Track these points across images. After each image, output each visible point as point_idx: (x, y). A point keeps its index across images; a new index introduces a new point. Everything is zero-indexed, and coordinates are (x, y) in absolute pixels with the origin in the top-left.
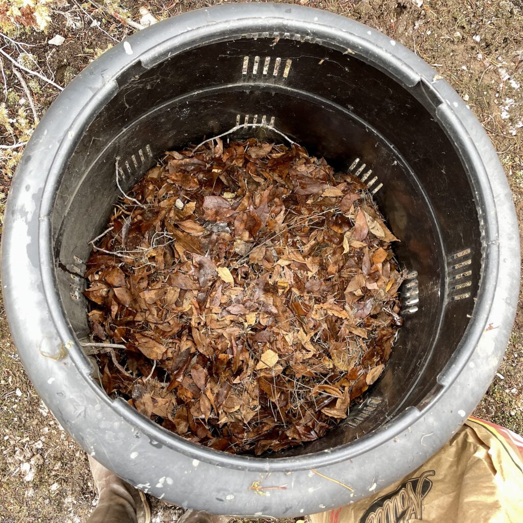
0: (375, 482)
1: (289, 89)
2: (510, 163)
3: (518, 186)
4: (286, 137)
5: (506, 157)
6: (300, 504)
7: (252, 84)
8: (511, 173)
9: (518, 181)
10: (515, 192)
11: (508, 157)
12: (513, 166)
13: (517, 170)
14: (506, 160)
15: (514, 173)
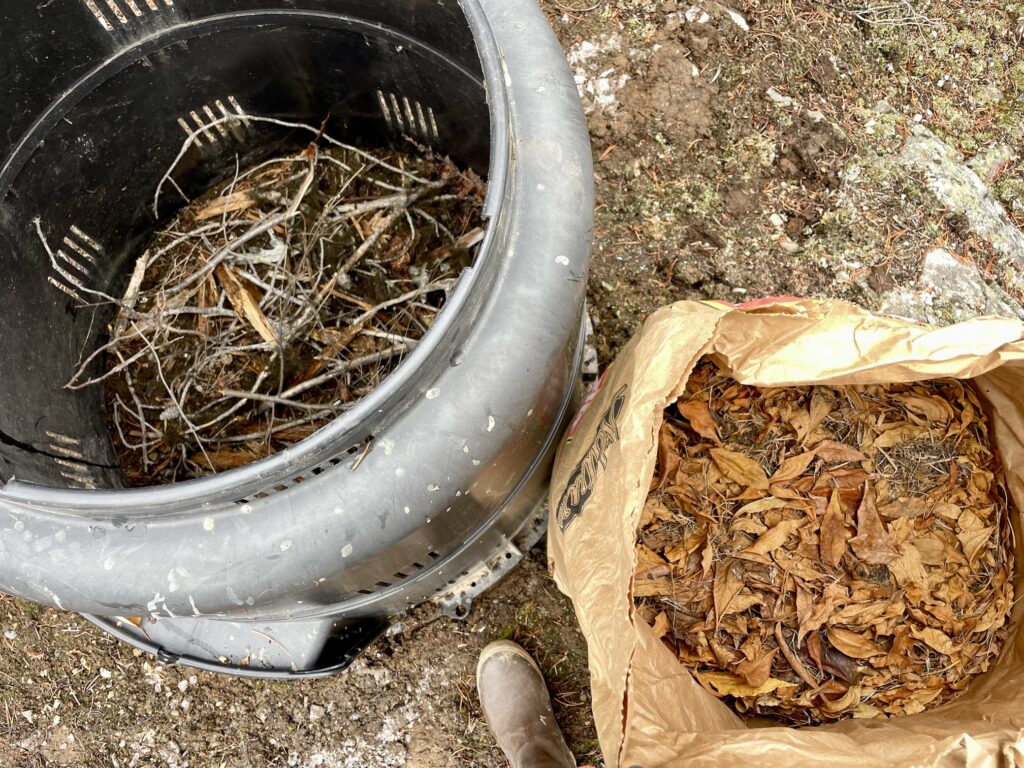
0: (489, 413)
1: (194, 23)
2: (614, 14)
3: (640, 38)
4: (277, 122)
5: (604, 10)
6: (396, 500)
7: (139, 43)
8: (622, 27)
9: (635, 31)
10: (640, 47)
11: (607, 8)
12: (620, 17)
13: (628, 18)
14: (606, 13)
15: (625, 25)
